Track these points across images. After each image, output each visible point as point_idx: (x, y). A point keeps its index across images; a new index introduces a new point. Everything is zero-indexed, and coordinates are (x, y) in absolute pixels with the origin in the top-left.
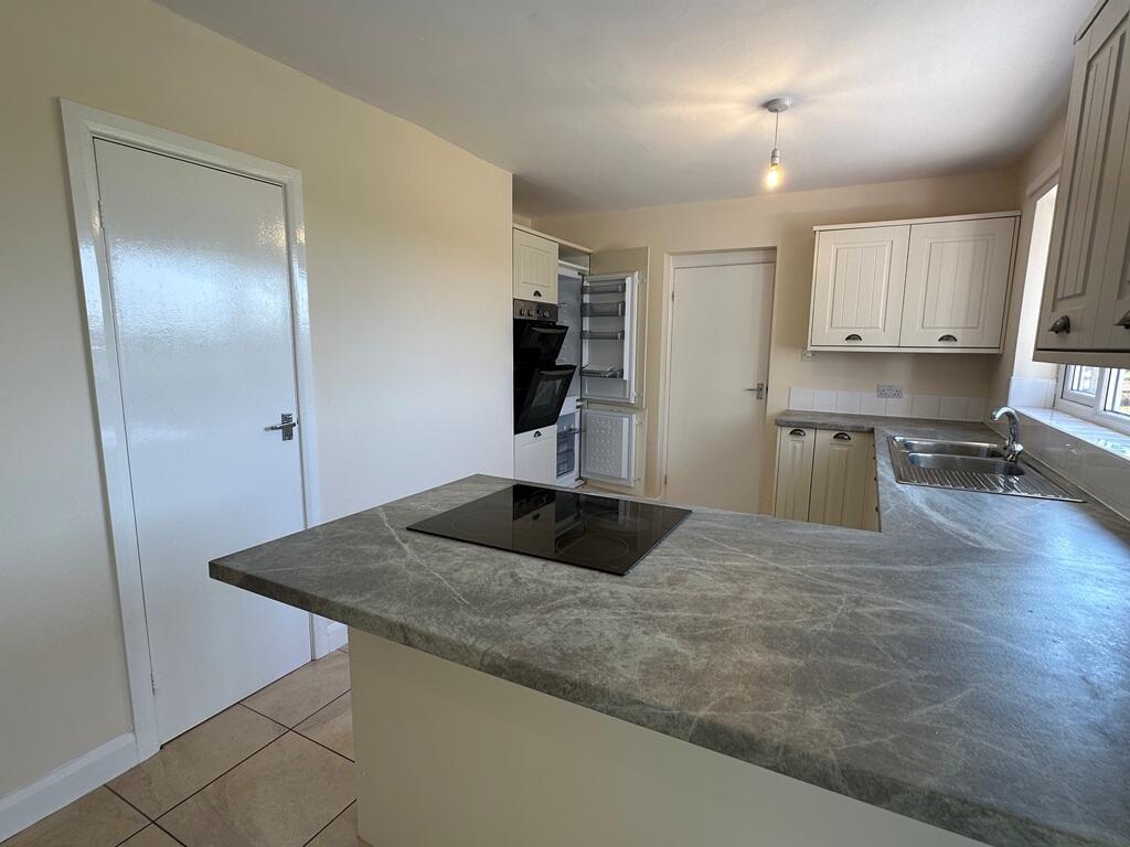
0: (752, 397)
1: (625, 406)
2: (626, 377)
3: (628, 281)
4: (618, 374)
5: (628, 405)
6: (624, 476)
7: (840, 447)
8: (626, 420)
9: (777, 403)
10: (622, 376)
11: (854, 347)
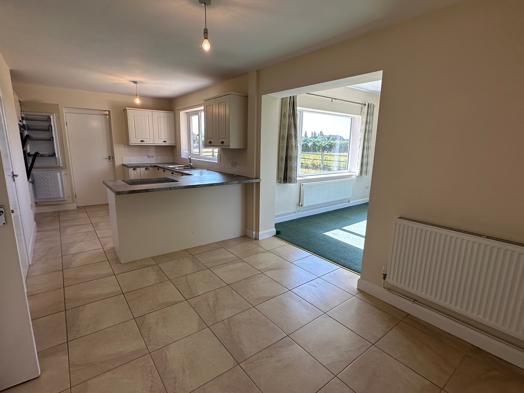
0: (107, 161)
1: (58, 168)
2: (57, 156)
3: (51, 117)
4: (53, 155)
5: (59, 167)
6: (62, 196)
7: (147, 172)
8: (59, 174)
9: (118, 162)
10: (55, 156)
11: (142, 144)
